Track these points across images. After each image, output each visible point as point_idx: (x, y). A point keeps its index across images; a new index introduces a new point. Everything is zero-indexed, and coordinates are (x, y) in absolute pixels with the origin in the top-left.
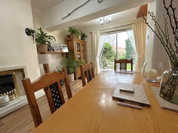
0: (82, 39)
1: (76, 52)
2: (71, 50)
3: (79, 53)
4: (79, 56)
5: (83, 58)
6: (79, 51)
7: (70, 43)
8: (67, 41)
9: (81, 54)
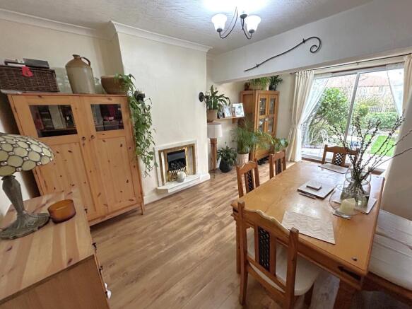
0: (271, 88)
1: (258, 116)
2: (249, 113)
3: (263, 117)
4: (261, 123)
5: (270, 125)
6: (263, 113)
7: (248, 100)
8: (244, 95)
9: (266, 120)
